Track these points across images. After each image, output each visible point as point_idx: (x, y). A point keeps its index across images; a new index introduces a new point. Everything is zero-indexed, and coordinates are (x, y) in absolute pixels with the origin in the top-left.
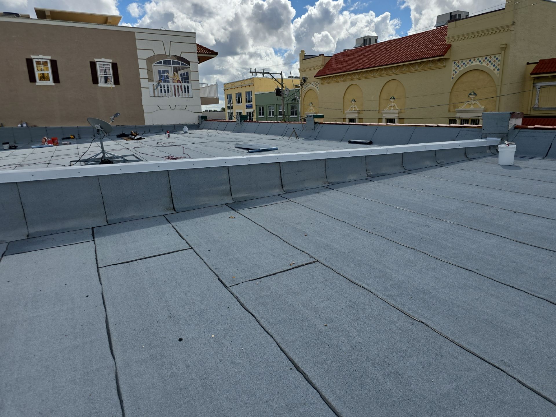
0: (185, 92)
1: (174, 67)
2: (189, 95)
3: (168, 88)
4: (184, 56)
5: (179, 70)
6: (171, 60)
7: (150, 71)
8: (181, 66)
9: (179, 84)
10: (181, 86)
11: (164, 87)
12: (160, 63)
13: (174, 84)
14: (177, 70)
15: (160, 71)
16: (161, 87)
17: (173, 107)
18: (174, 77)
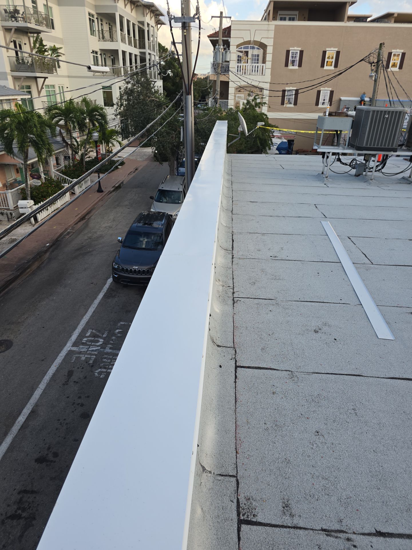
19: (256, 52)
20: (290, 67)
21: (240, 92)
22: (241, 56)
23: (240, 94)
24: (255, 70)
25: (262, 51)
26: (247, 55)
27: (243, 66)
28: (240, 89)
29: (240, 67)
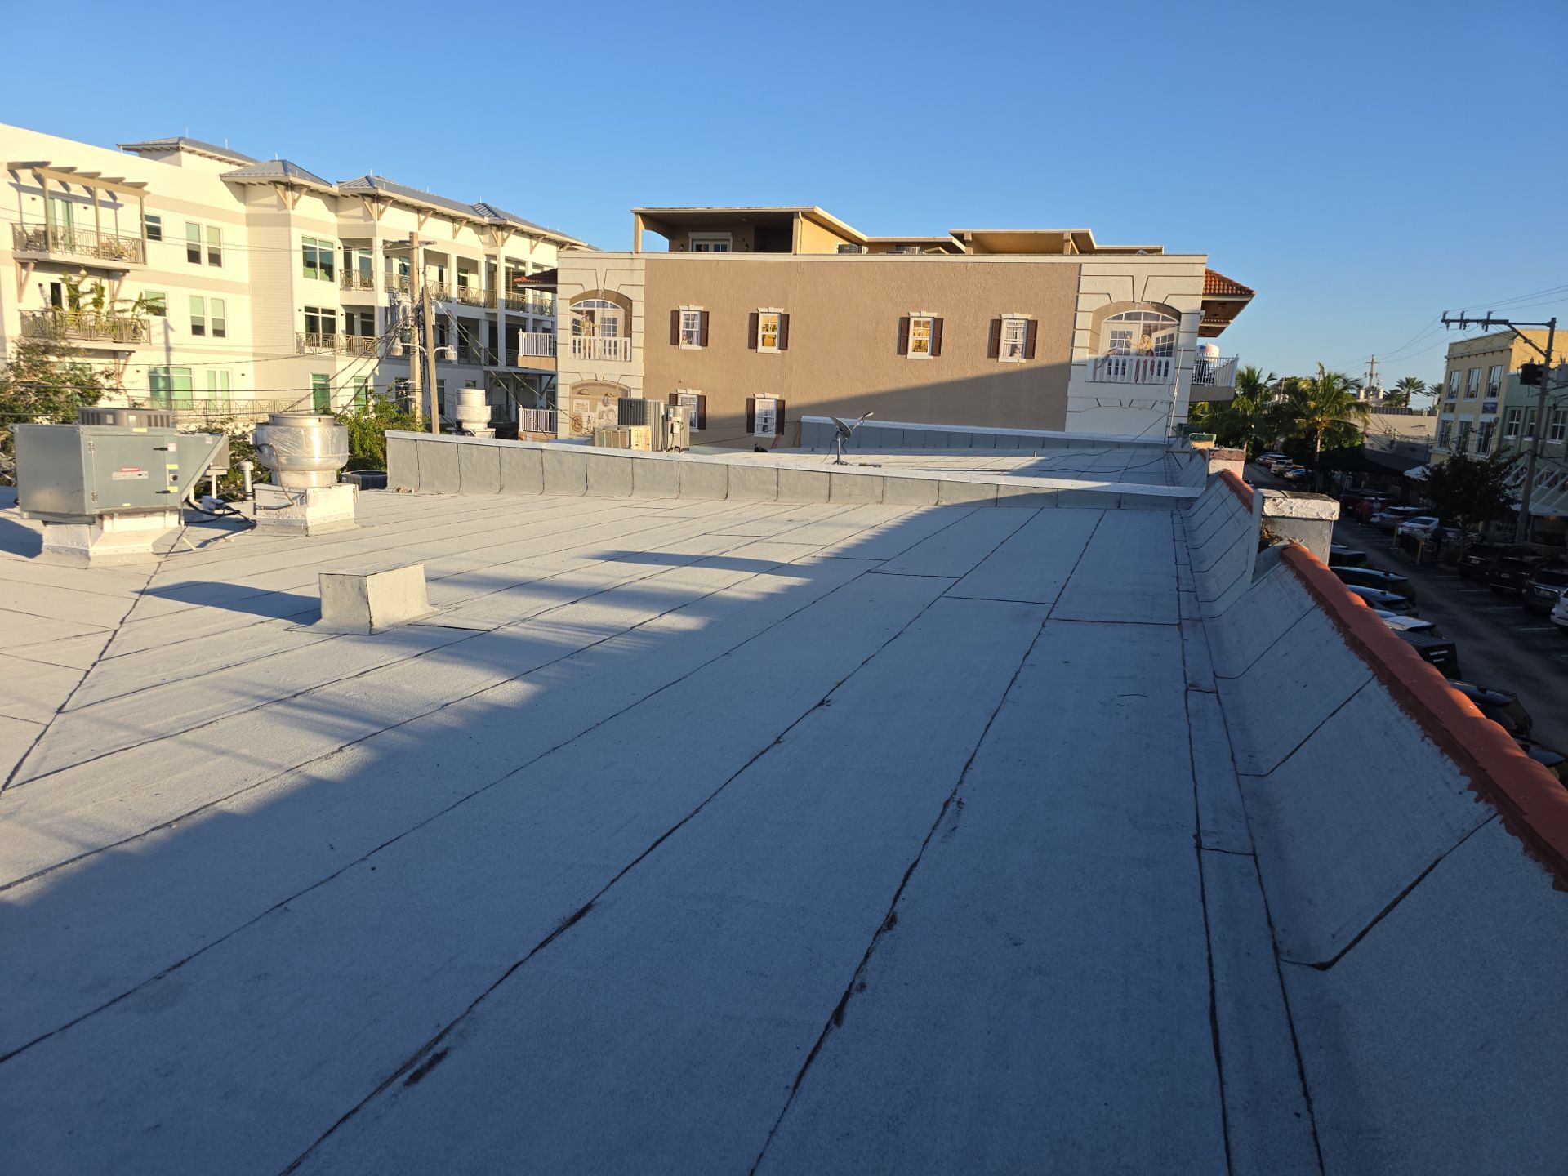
0: (1159, 374)
1: (1145, 326)
2: (1165, 381)
3: (1124, 365)
4: (1172, 302)
5: (1156, 330)
6: (1143, 311)
7: (1095, 333)
8: (1160, 322)
9: (1149, 359)
10: (1153, 362)
11: (1117, 364)
12: (1120, 317)
13: (1139, 357)
14: (1150, 331)
15: (1114, 334)
16: (1110, 364)
17: (1126, 403)
18: (1141, 344)
19: (610, 313)
20: (684, 345)
21: (580, 396)
22: (579, 321)
23: (582, 398)
24: (610, 350)
25: (622, 310)
26: (592, 319)
27: (585, 340)
28: (580, 390)
29: (579, 342)
